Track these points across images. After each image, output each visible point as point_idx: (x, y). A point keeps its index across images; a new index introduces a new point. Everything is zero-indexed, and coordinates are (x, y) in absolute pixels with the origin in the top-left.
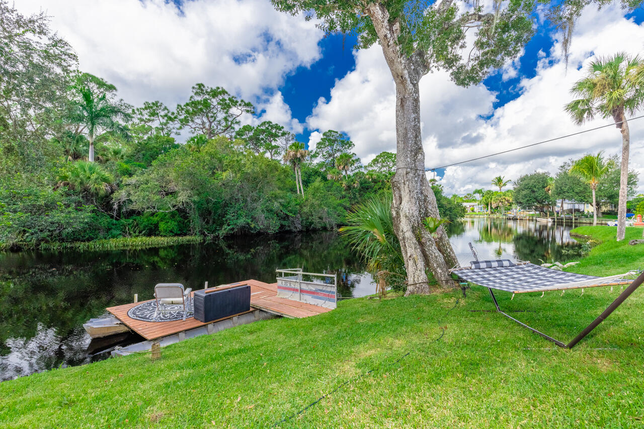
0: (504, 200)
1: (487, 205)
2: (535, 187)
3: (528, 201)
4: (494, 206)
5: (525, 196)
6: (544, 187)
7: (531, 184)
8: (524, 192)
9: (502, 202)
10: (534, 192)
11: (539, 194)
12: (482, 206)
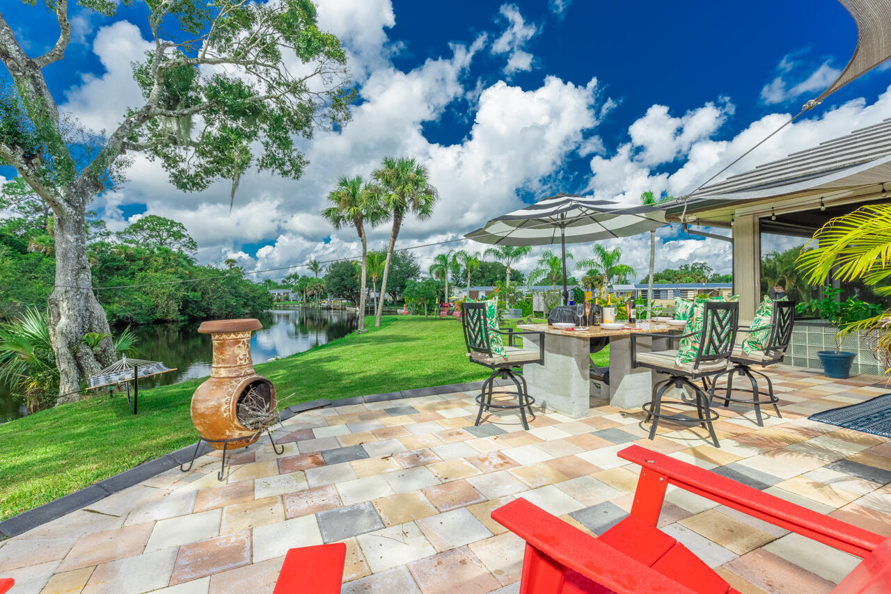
0: (319, 288)
1: (303, 292)
2: (344, 274)
3: (338, 289)
4: (309, 293)
5: (335, 284)
6: (353, 275)
7: (340, 272)
8: (335, 280)
9: (317, 290)
10: (343, 279)
11: (348, 282)
12: (297, 293)
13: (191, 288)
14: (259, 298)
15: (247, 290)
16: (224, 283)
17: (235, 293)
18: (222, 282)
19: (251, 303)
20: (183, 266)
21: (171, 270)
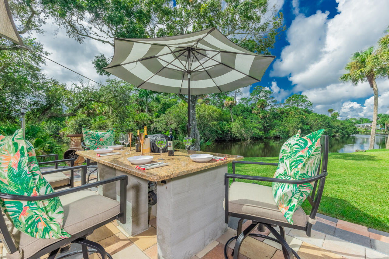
1: (384, 125)
4: (388, 126)
13: (306, 123)
14: (346, 128)
15: (339, 124)
16: (321, 121)
17: (328, 125)
18: (321, 120)
19: (341, 131)
20: (303, 114)
21: (297, 116)
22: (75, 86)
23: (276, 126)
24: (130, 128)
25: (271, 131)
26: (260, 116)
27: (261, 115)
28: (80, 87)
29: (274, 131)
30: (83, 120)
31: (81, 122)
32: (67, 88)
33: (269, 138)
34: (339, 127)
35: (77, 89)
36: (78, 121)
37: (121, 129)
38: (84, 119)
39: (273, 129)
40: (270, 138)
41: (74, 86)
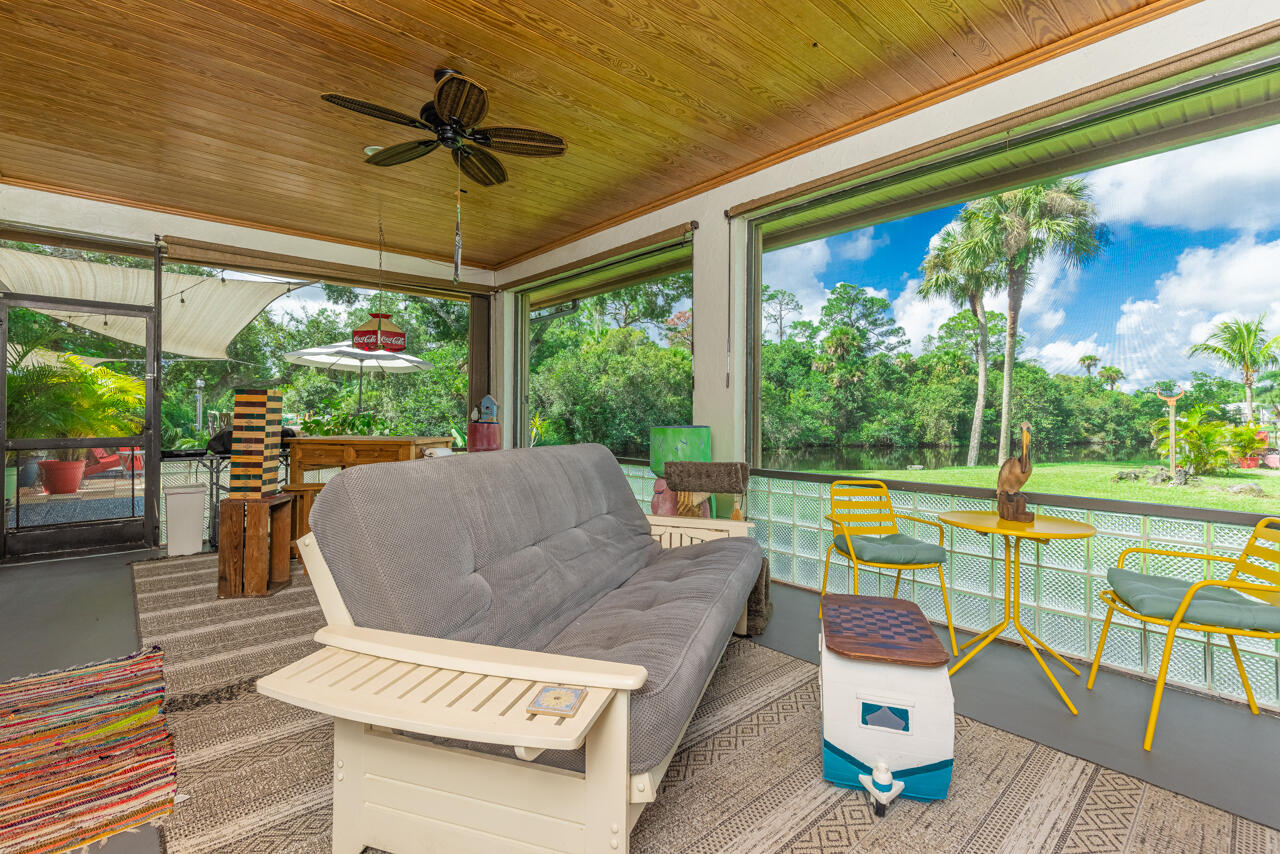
21: (956, 380)
22: (289, 316)
23: (882, 412)
24: (437, 413)
25: (866, 424)
26: (835, 380)
27: (835, 376)
28: (300, 318)
29: (875, 425)
30: (318, 391)
31: (313, 395)
32: (274, 318)
33: (858, 446)
34: (1105, 413)
35: (293, 323)
36: (306, 394)
37: (414, 415)
38: (320, 387)
39: (872, 418)
40: (861, 446)
41: (287, 318)
